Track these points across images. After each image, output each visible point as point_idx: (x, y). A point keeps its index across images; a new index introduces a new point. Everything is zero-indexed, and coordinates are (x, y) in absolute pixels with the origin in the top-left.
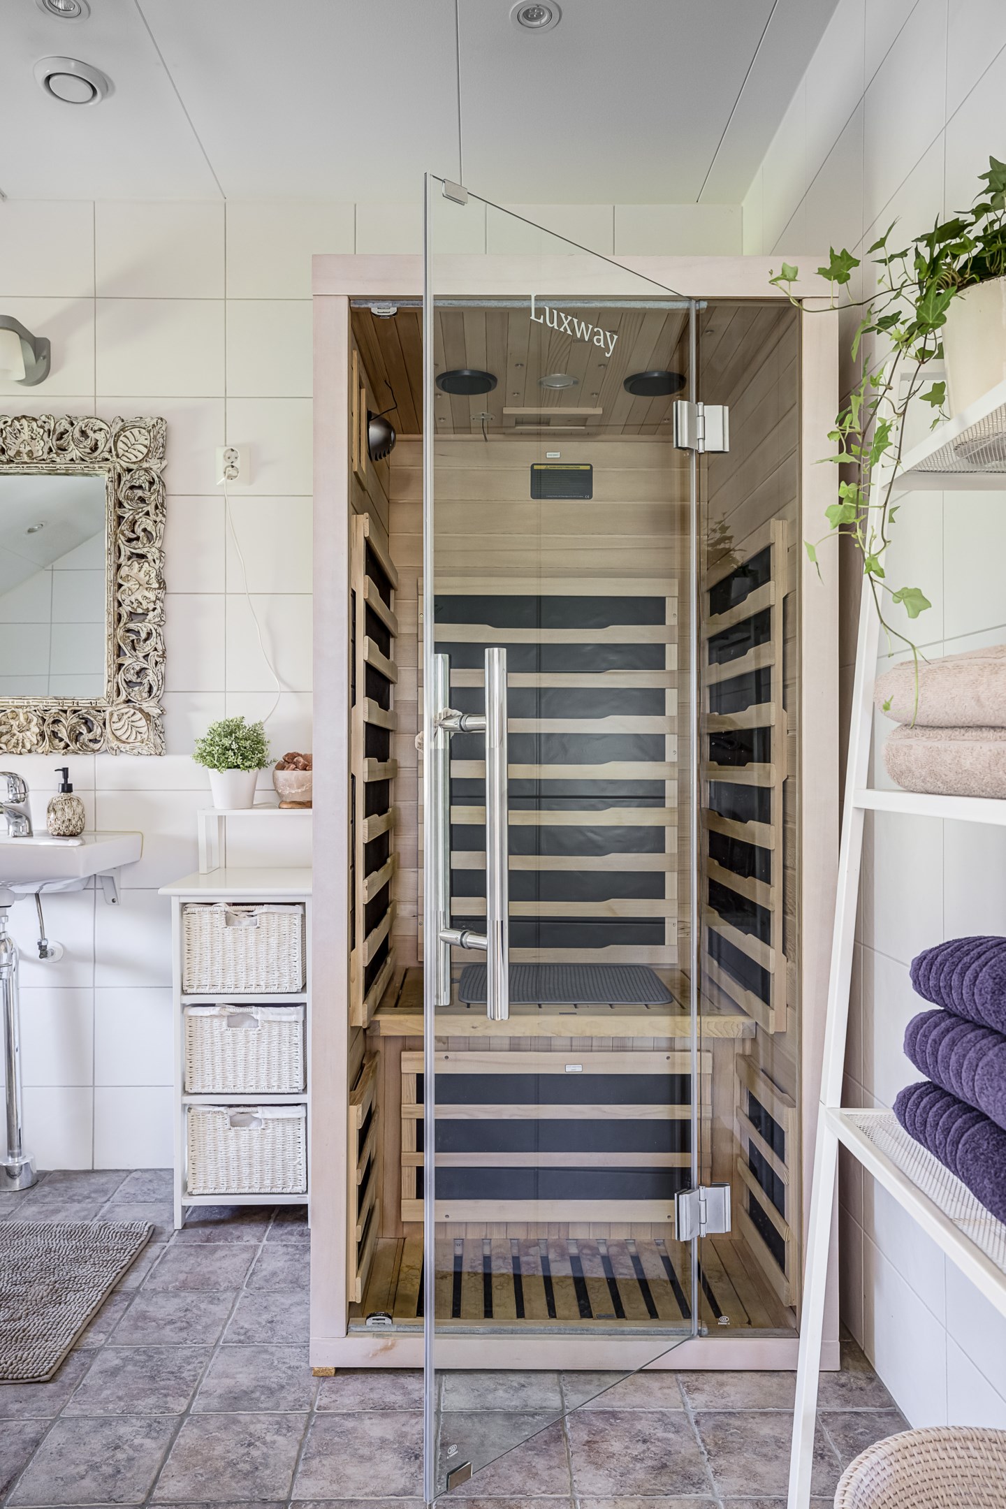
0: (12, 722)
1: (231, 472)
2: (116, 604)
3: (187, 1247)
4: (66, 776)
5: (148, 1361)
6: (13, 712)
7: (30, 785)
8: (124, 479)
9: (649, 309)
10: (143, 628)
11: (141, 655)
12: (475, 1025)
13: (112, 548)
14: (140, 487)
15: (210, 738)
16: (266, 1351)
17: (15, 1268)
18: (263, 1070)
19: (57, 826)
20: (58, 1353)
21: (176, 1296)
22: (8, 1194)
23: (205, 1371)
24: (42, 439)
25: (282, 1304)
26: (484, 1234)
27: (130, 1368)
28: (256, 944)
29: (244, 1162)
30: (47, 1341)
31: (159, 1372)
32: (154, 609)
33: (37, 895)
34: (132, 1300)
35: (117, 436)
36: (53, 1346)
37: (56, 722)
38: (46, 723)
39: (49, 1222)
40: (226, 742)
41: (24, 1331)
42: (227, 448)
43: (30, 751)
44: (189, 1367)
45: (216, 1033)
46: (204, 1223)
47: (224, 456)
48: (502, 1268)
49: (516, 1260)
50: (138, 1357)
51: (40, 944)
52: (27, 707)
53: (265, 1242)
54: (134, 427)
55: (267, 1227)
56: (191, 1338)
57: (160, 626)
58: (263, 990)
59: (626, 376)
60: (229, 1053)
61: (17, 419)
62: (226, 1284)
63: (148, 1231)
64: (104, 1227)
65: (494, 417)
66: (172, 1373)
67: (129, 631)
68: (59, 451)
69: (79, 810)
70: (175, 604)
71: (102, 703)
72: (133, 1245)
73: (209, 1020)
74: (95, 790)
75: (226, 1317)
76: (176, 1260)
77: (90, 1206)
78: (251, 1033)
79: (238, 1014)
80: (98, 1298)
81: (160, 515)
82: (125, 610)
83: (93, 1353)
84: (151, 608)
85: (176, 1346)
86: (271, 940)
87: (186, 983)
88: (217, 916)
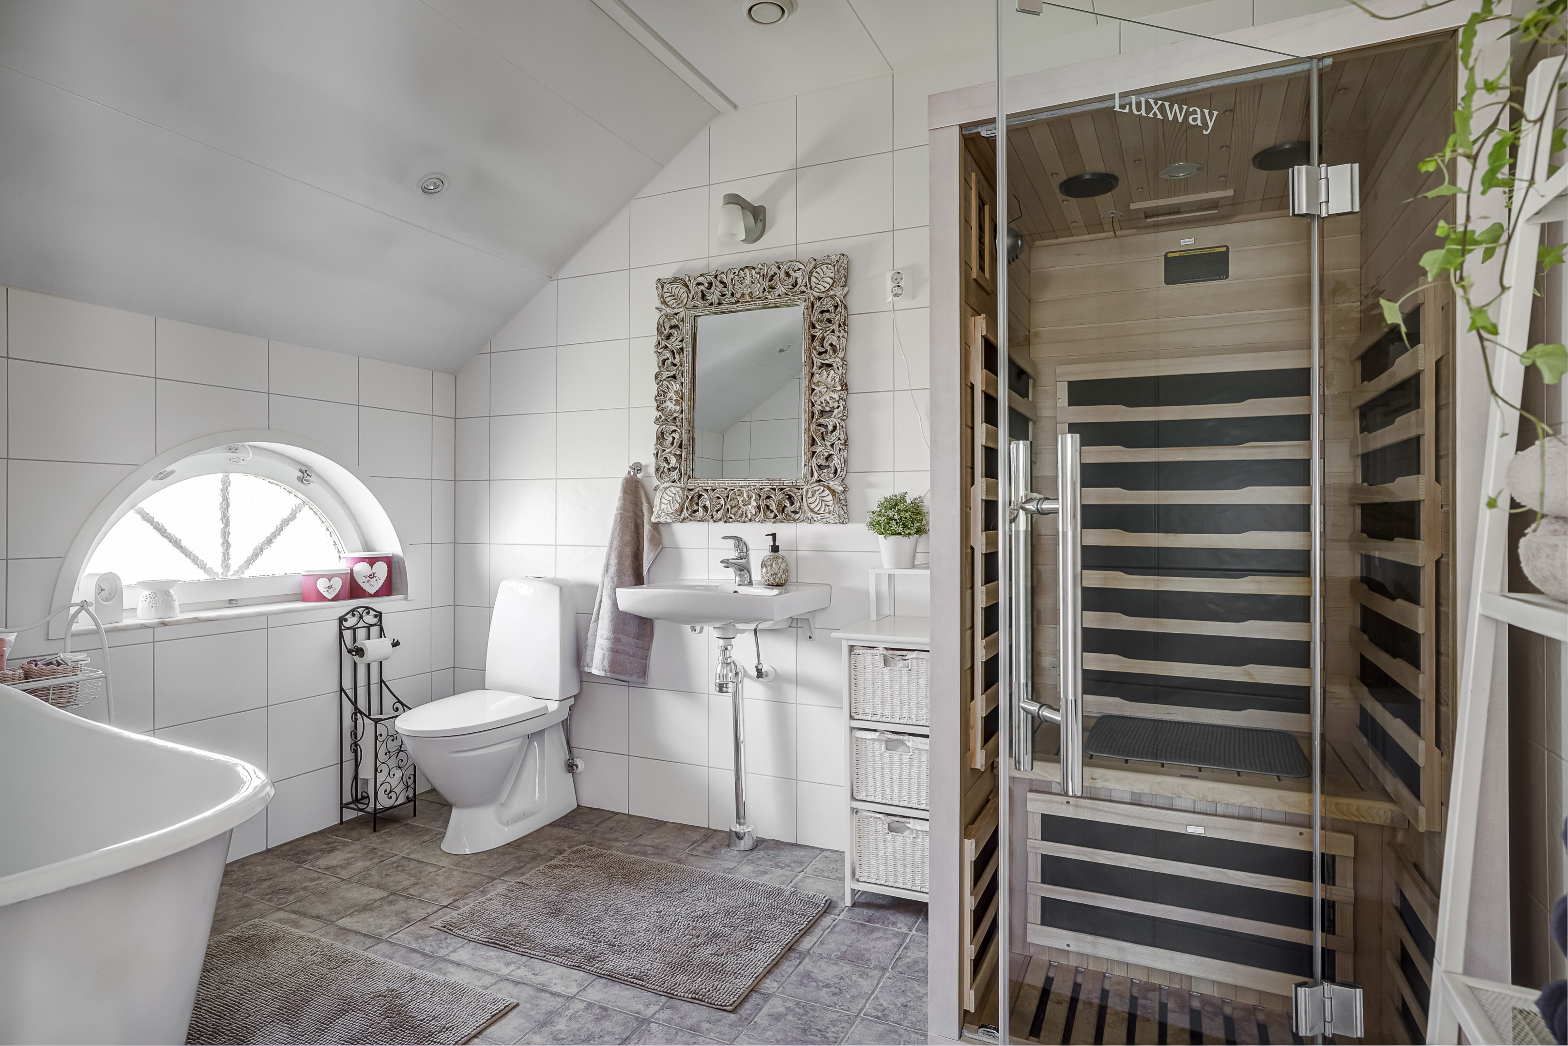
0: (739, 498)
1: (899, 291)
2: (810, 404)
3: (852, 923)
4: (774, 540)
5: (804, 1015)
6: (739, 490)
7: (750, 547)
8: (815, 306)
9: (1263, 79)
10: (830, 422)
11: (828, 444)
12: (1095, 776)
13: (807, 361)
14: (828, 311)
15: (878, 509)
16: (896, 1032)
17: (727, 913)
18: (914, 789)
19: (767, 578)
20: (742, 991)
21: (836, 964)
22: (736, 852)
23: (845, 1036)
24: (759, 282)
25: (918, 992)
26: (1105, 968)
27: (790, 1017)
28: (909, 684)
29: (899, 863)
30: (736, 978)
31: (810, 1027)
32: (838, 407)
33: (755, 631)
34: (803, 959)
35: (811, 273)
36: (739, 984)
37: (768, 497)
38: (762, 498)
39: (757, 881)
40: (890, 513)
41: (722, 966)
42: (894, 272)
43: (750, 520)
44: (833, 1029)
45: (877, 753)
46: (869, 905)
47: (892, 278)
48: (1118, 1005)
49: (1133, 1000)
50: (797, 1010)
51: (756, 667)
52: (748, 486)
53: (914, 932)
54: (823, 264)
55: (918, 919)
56: (840, 1004)
57: (843, 420)
58: (914, 722)
59: (1253, 155)
60: (887, 771)
61: (742, 269)
62: (876, 963)
63: (825, 904)
64: (793, 893)
65: (1123, 214)
66: (820, 1030)
67: (820, 425)
68: (770, 290)
69: (783, 566)
70: (855, 401)
71: (801, 482)
72: (813, 912)
73: (871, 742)
74: (797, 550)
75: (870, 992)
76: (841, 932)
77: (789, 873)
78: (904, 757)
79: (895, 740)
80: (778, 952)
81: (842, 331)
82: (818, 408)
83: (767, 997)
84: (836, 407)
85: (828, 1007)
86: (921, 681)
87: (853, 710)
88: (877, 658)
